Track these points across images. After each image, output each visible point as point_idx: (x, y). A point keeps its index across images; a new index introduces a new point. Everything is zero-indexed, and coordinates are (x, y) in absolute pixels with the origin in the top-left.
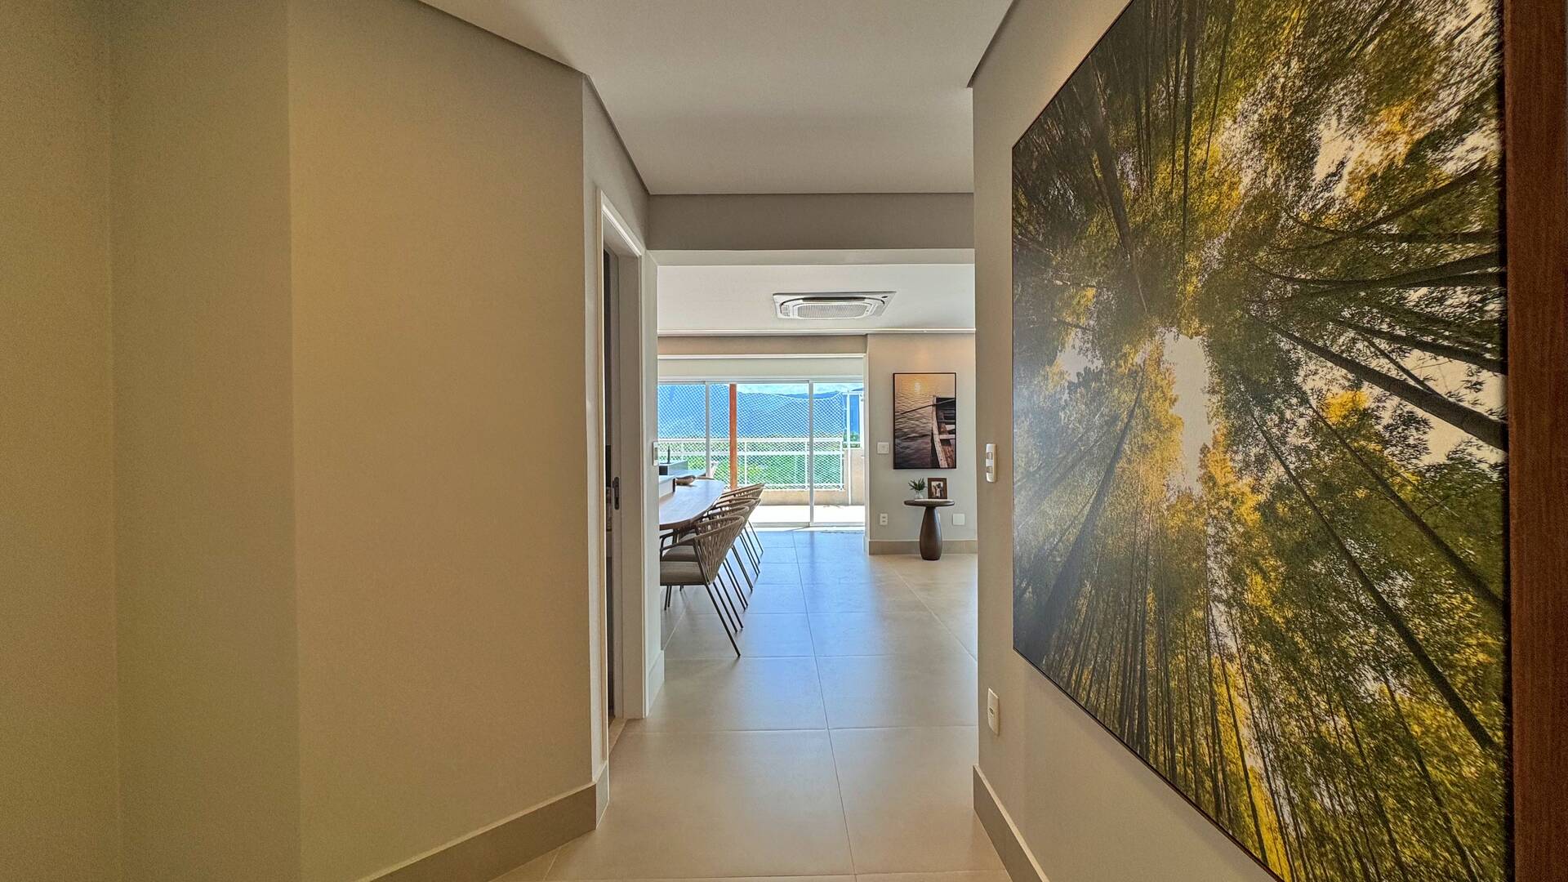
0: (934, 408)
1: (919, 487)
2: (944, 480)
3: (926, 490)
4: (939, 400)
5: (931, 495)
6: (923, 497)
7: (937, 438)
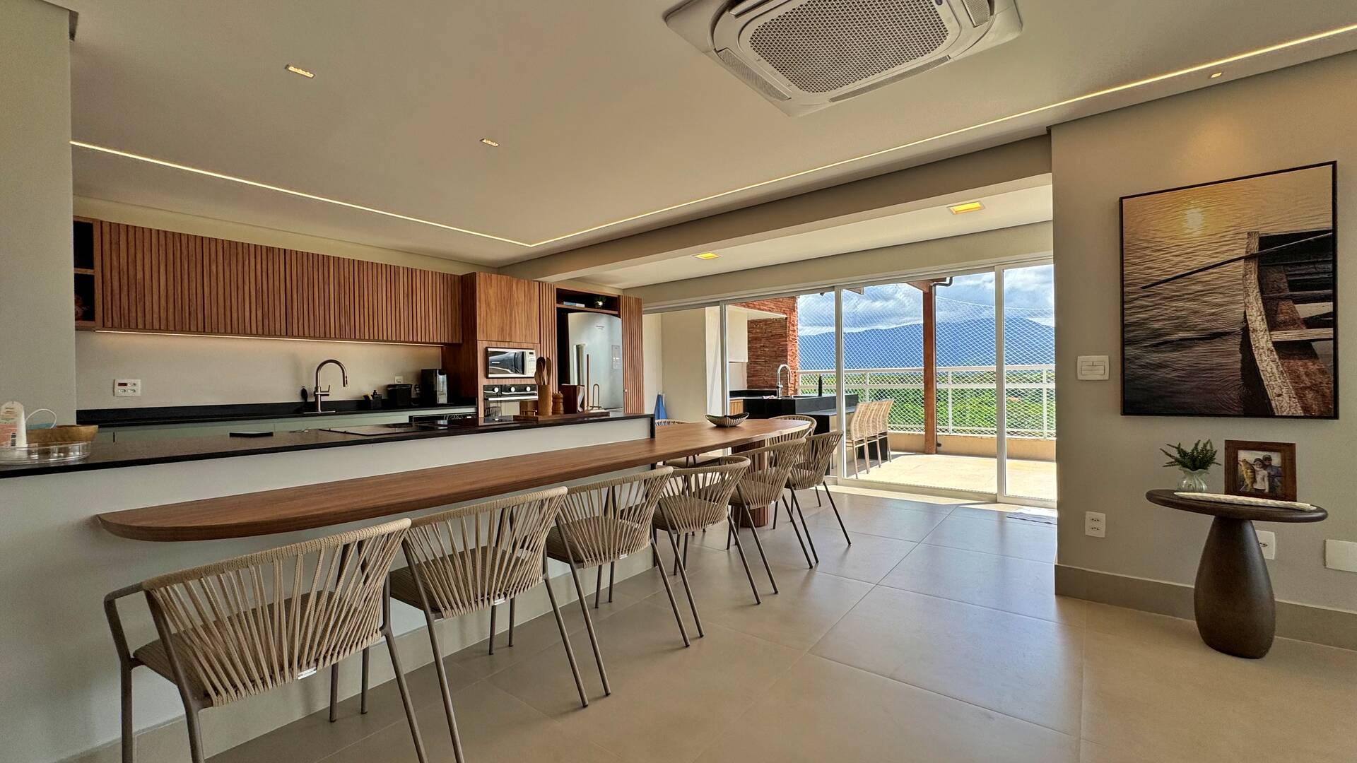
0: (1253, 266)
1: (1196, 461)
2: (1288, 450)
3: (1218, 470)
4: (1265, 241)
5: (1234, 485)
6: (1209, 488)
7: (1263, 341)
